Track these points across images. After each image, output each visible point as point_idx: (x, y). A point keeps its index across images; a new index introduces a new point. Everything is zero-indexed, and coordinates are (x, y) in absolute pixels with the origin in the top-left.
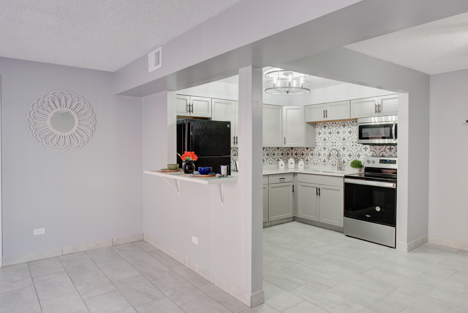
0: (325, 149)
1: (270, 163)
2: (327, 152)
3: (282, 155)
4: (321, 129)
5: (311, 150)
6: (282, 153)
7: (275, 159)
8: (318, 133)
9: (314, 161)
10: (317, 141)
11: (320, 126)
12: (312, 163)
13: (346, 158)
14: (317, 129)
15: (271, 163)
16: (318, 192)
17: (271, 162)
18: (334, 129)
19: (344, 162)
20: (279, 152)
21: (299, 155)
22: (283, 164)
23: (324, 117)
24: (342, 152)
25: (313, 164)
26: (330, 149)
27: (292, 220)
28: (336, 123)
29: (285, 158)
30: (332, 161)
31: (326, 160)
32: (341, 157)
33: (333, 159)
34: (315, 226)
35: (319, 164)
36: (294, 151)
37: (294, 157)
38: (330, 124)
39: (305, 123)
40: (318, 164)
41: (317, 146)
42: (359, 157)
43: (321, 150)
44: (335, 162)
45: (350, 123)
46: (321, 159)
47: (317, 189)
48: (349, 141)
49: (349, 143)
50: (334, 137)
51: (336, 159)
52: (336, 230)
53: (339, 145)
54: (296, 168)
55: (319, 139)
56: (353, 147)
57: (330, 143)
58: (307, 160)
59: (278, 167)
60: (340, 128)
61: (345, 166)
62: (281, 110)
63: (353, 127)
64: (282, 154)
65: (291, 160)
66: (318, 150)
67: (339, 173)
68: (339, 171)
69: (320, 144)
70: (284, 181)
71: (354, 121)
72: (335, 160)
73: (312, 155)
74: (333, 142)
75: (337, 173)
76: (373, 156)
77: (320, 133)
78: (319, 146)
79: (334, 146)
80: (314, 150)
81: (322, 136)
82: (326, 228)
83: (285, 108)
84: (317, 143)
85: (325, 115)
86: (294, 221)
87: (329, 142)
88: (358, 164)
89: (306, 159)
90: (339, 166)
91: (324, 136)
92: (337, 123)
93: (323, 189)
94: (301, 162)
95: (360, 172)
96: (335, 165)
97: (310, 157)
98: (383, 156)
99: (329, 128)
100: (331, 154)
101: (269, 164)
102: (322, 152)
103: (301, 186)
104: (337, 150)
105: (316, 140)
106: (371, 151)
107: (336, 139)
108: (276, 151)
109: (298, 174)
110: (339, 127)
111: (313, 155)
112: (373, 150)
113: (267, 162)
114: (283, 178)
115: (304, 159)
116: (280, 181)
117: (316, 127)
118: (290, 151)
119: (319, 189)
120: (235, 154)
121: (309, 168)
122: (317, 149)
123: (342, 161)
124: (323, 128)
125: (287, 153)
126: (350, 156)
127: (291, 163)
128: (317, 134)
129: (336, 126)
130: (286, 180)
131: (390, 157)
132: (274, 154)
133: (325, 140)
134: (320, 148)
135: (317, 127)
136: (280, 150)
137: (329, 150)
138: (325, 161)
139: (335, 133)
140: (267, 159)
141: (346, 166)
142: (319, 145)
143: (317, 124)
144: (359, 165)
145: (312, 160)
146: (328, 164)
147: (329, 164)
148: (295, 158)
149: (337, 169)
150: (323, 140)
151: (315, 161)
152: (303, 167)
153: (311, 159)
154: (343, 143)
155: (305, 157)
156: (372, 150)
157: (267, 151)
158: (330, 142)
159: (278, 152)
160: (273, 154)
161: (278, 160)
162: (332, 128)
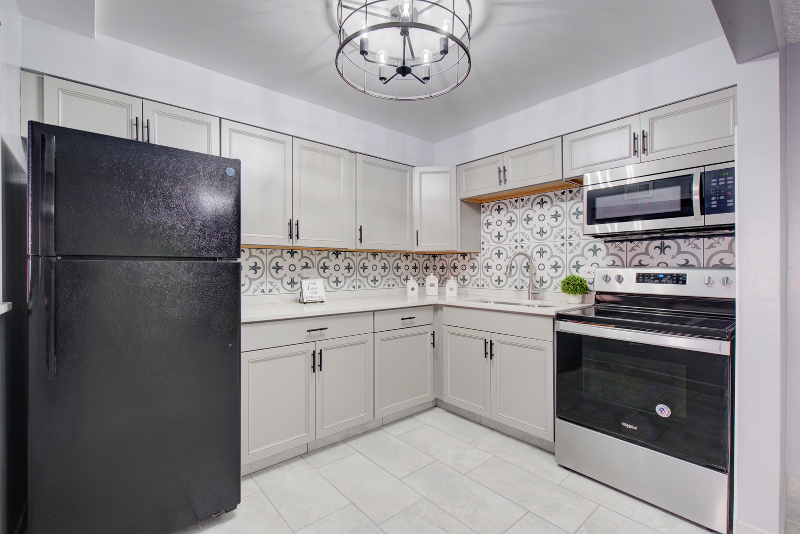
0: (499, 254)
1: (389, 286)
2: (505, 261)
3: (414, 270)
4: (491, 214)
5: (471, 259)
6: (414, 265)
7: (400, 276)
8: (485, 224)
9: (477, 279)
10: (482, 240)
11: (489, 210)
12: (473, 285)
13: (547, 273)
14: (483, 216)
15: (391, 285)
16: (488, 351)
17: (391, 282)
18: (519, 213)
19: (542, 281)
20: (408, 262)
21: (448, 269)
22: (416, 286)
23: (500, 184)
24: (537, 260)
25: (475, 286)
26: (511, 254)
27: (432, 406)
28: (522, 200)
29: (421, 275)
30: (515, 281)
31: (503, 277)
32: (535, 270)
33: (519, 276)
34: (481, 424)
35: (488, 285)
36: (439, 262)
37: (438, 273)
38: (511, 202)
39: (459, 202)
40: (486, 286)
41: (483, 249)
42: (579, 271)
43: (491, 258)
44: (523, 281)
45: (556, 195)
46: (491, 277)
47: (486, 343)
48: (553, 236)
49: (554, 239)
50: (519, 228)
51: (524, 275)
52: (533, 443)
53: (531, 245)
54: (441, 294)
55: (487, 236)
56: (563, 248)
57: (511, 243)
58: (464, 279)
59: (405, 293)
60: (532, 208)
61: (543, 289)
62: (408, 173)
63: (562, 204)
64: (415, 268)
65: (432, 279)
66: (485, 257)
67: (533, 306)
68: (531, 302)
69: (490, 245)
70: (412, 323)
71: (565, 190)
72: (522, 277)
73: (473, 267)
74: (516, 241)
75: (529, 306)
76: (614, 265)
77: (488, 224)
78: (488, 249)
79: (519, 247)
80: (478, 258)
81: (494, 229)
82: (508, 434)
83: (417, 171)
84: (483, 243)
85: (502, 179)
86: (436, 406)
87: (508, 240)
88: (580, 285)
89: (461, 277)
90: (531, 291)
91: (498, 229)
92: (525, 198)
93: (500, 343)
94: (452, 283)
95: (583, 302)
96: (522, 287)
97: (468, 273)
98: (641, 265)
99: (508, 212)
100: (514, 264)
101: (386, 286)
102: (493, 261)
103: (450, 334)
104: (526, 256)
105: (482, 237)
106: (608, 254)
107: (523, 234)
108: (402, 262)
109: (444, 308)
110: (530, 207)
111: (476, 267)
112: (616, 251)
113: (384, 282)
114: (410, 318)
115: (457, 276)
116: (404, 324)
117: (482, 212)
118: (431, 262)
119: (491, 344)
120: (306, 264)
121: (467, 294)
122: (484, 255)
123: (538, 280)
124: (495, 213)
125: (425, 266)
126: (556, 267)
127: (432, 285)
128: (484, 226)
129: (523, 206)
130: (416, 322)
131: (663, 267)
132: (398, 268)
133: (499, 236)
134: (489, 253)
135: (484, 212)
136: (410, 258)
137: (507, 257)
138: (499, 280)
139: (521, 222)
140: (382, 277)
141: (547, 290)
142: (488, 247)
143: (483, 204)
144: (583, 287)
145: (473, 279)
146: (507, 287)
147: (508, 285)
148: (441, 276)
149: (527, 298)
150: (496, 237)
151: (479, 280)
152: (454, 293)
153: (471, 276)
154: (540, 240)
155: (459, 273)
156: (610, 252)
157: (384, 261)
158: (510, 240)
159: (406, 262)
160: (396, 268)
161: (407, 279)
162: (515, 211)
